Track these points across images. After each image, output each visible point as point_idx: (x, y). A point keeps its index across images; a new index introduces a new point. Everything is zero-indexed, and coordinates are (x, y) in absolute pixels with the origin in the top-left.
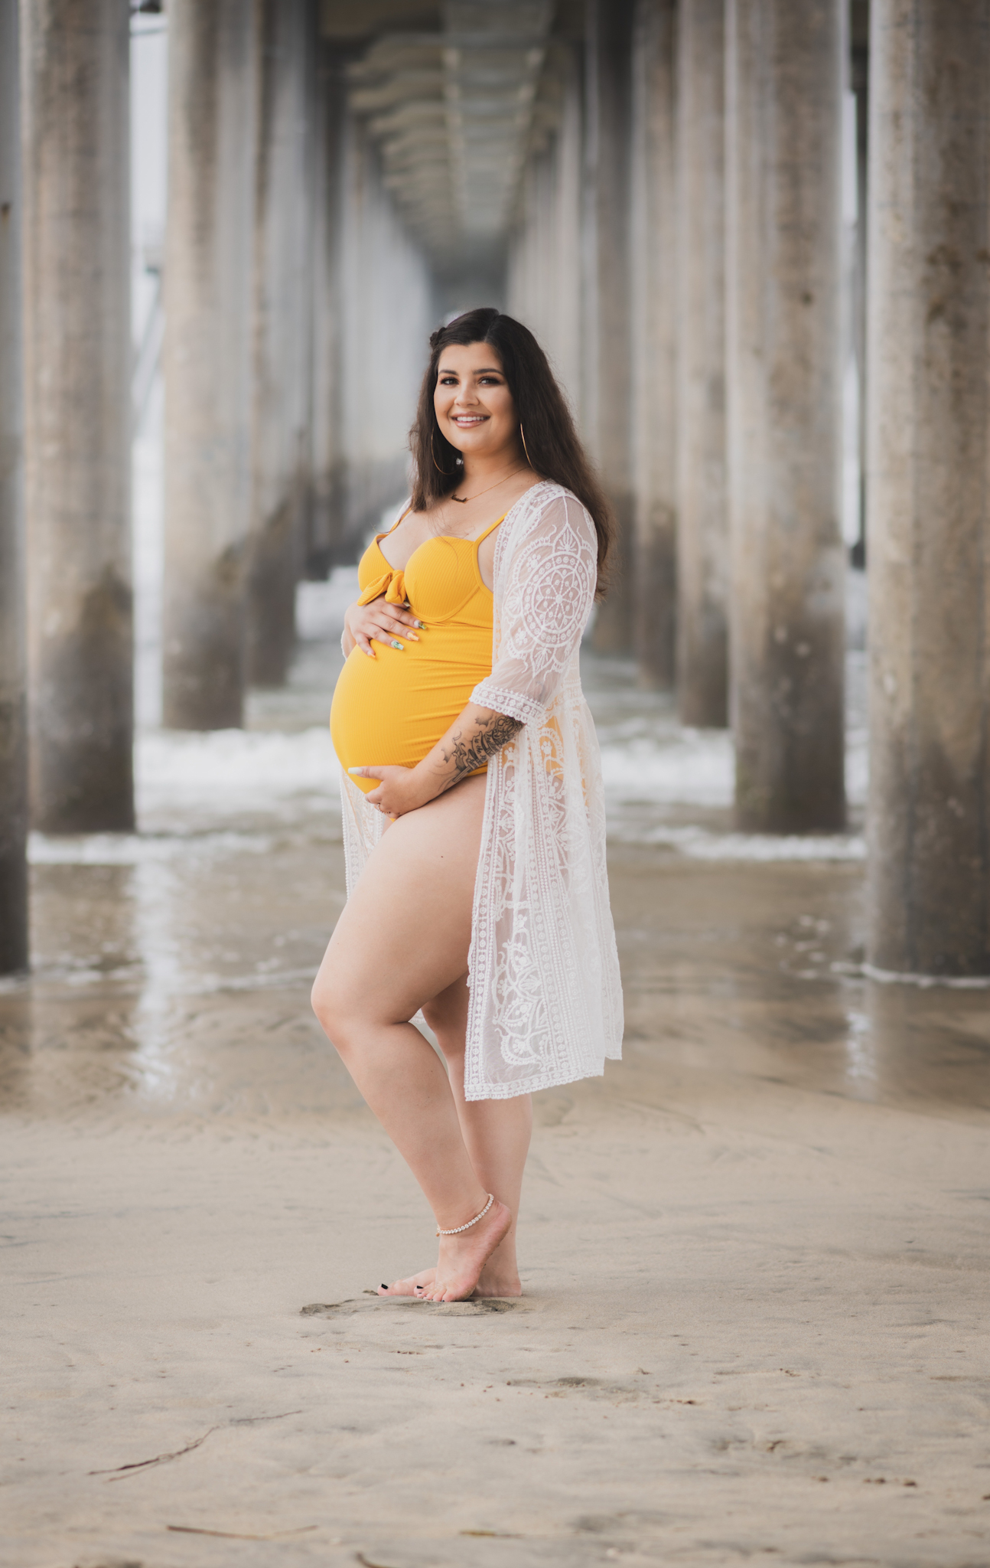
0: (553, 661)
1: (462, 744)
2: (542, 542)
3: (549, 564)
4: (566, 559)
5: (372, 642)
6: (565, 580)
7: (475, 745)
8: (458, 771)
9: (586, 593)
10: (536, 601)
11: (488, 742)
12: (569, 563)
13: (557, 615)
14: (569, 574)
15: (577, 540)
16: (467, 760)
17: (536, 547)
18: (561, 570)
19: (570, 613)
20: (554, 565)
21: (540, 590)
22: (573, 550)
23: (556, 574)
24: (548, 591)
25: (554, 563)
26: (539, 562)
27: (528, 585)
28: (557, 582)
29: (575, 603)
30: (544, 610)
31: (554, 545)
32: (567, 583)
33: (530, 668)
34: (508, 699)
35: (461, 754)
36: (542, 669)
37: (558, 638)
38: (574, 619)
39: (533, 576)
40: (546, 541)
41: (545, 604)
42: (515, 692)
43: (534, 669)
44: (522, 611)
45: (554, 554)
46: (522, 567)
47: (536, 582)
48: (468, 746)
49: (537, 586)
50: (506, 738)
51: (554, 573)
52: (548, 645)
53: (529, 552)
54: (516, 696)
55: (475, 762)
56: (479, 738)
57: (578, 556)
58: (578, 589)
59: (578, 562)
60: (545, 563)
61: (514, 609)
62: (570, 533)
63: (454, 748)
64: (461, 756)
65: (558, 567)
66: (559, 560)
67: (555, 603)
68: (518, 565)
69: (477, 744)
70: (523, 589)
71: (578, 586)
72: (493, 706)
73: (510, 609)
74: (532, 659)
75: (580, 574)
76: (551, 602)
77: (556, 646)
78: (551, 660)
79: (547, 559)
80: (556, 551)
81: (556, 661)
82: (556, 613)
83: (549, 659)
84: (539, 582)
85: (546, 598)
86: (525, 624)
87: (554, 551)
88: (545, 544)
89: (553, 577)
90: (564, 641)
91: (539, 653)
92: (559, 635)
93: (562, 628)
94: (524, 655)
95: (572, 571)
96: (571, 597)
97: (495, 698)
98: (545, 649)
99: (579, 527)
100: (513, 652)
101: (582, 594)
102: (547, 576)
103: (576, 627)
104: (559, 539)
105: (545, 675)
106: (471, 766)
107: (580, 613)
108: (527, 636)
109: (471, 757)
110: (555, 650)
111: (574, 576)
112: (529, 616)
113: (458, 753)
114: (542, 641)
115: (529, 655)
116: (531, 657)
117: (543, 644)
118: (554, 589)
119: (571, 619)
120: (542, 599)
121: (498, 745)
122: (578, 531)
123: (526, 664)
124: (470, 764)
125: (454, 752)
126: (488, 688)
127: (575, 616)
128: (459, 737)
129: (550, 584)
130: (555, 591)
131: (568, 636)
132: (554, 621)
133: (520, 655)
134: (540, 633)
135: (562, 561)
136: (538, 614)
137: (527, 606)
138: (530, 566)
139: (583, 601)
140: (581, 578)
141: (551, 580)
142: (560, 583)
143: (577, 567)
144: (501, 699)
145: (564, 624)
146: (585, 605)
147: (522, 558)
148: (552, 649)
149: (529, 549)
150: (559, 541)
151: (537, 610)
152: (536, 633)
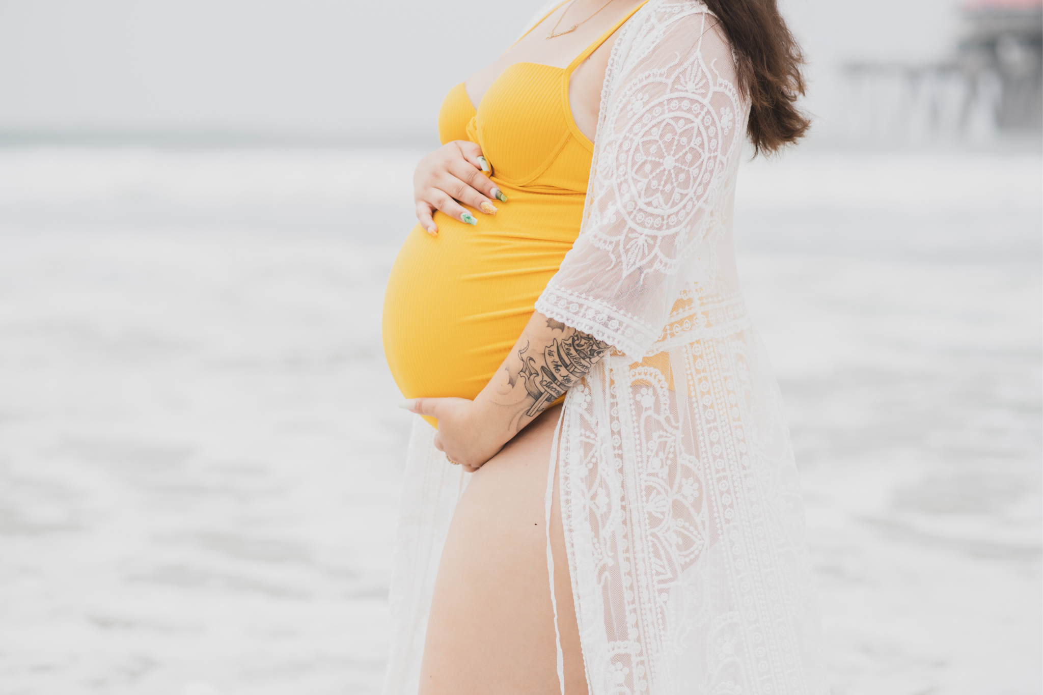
0: (656, 256)
1: (531, 359)
2: (655, 76)
3: (658, 110)
4: (686, 104)
5: (438, 214)
6: (681, 135)
7: (549, 359)
8: (531, 402)
9: (715, 157)
10: (634, 163)
11: (568, 354)
12: (689, 110)
14: (689, 126)
15: (709, 76)
16: (541, 382)
17: (644, 83)
18: (677, 119)
19: (685, 184)
20: (667, 111)
21: (641, 147)
22: (698, 91)
23: (668, 124)
24: (653, 148)
25: (666, 107)
26: (645, 104)
27: (625, 138)
28: (668, 137)
29: (694, 171)
30: (645, 176)
31: (670, 81)
32: (684, 140)
33: (619, 263)
34: (585, 307)
35: (531, 374)
36: (637, 265)
37: (665, 222)
38: (691, 194)
39: (634, 124)
40: (661, 75)
41: (648, 167)
42: (595, 298)
43: (624, 266)
44: (615, 176)
45: (669, 96)
46: (622, 110)
47: (636, 134)
48: (539, 363)
49: (638, 140)
50: (595, 347)
51: (665, 123)
52: (647, 231)
53: (634, 89)
54: (597, 305)
55: (554, 385)
56: (554, 349)
57: (705, 102)
58: (701, 151)
59: (705, 109)
61: (605, 172)
62: (699, 65)
63: (521, 365)
64: (532, 377)
65: (672, 114)
66: (674, 104)
67: (662, 168)
68: (617, 107)
69: (552, 359)
71: (702, 145)
72: (562, 317)
74: (622, 251)
75: (707, 128)
76: (656, 165)
77: (660, 234)
78: (652, 255)
79: (656, 101)
80: (671, 91)
81: (661, 256)
82: (663, 183)
83: (649, 253)
84: (641, 134)
85: (650, 158)
87: (668, 90)
88: (659, 79)
89: (664, 129)
90: (674, 226)
91: (633, 242)
92: (665, 217)
93: (672, 207)
94: (611, 243)
95: (693, 122)
96: (688, 161)
97: (566, 305)
98: (643, 236)
99: (716, 59)
100: (595, 236)
101: (707, 158)
102: (653, 126)
103: (694, 206)
104: (680, 73)
105: (643, 275)
106: (549, 390)
107: (701, 186)
108: (617, 213)
109: (546, 378)
110: (659, 239)
111: (696, 129)
112: (624, 184)
113: (527, 372)
114: (638, 224)
115: (618, 244)
116: (621, 246)
117: (639, 229)
118: (662, 146)
119: (687, 194)
120: (643, 161)
121: (584, 359)
122: (712, 64)
123: (613, 257)
124: (547, 389)
125: (522, 371)
126: (558, 289)
127: (693, 190)
128: (527, 348)
129: (657, 138)
130: (664, 150)
131: (682, 219)
132: (659, 194)
133: (605, 242)
134: (635, 212)
135: (680, 107)
136: (636, 181)
137: (622, 168)
138: (632, 109)
139: (709, 169)
140: (707, 133)
141: (660, 133)
142: (673, 139)
143: (704, 118)
144: (574, 308)
145: (674, 201)
146: (712, 175)
147: (624, 96)
148: (654, 238)
149: (635, 85)
150: (681, 76)
151: (636, 177)
152: (630, 210)
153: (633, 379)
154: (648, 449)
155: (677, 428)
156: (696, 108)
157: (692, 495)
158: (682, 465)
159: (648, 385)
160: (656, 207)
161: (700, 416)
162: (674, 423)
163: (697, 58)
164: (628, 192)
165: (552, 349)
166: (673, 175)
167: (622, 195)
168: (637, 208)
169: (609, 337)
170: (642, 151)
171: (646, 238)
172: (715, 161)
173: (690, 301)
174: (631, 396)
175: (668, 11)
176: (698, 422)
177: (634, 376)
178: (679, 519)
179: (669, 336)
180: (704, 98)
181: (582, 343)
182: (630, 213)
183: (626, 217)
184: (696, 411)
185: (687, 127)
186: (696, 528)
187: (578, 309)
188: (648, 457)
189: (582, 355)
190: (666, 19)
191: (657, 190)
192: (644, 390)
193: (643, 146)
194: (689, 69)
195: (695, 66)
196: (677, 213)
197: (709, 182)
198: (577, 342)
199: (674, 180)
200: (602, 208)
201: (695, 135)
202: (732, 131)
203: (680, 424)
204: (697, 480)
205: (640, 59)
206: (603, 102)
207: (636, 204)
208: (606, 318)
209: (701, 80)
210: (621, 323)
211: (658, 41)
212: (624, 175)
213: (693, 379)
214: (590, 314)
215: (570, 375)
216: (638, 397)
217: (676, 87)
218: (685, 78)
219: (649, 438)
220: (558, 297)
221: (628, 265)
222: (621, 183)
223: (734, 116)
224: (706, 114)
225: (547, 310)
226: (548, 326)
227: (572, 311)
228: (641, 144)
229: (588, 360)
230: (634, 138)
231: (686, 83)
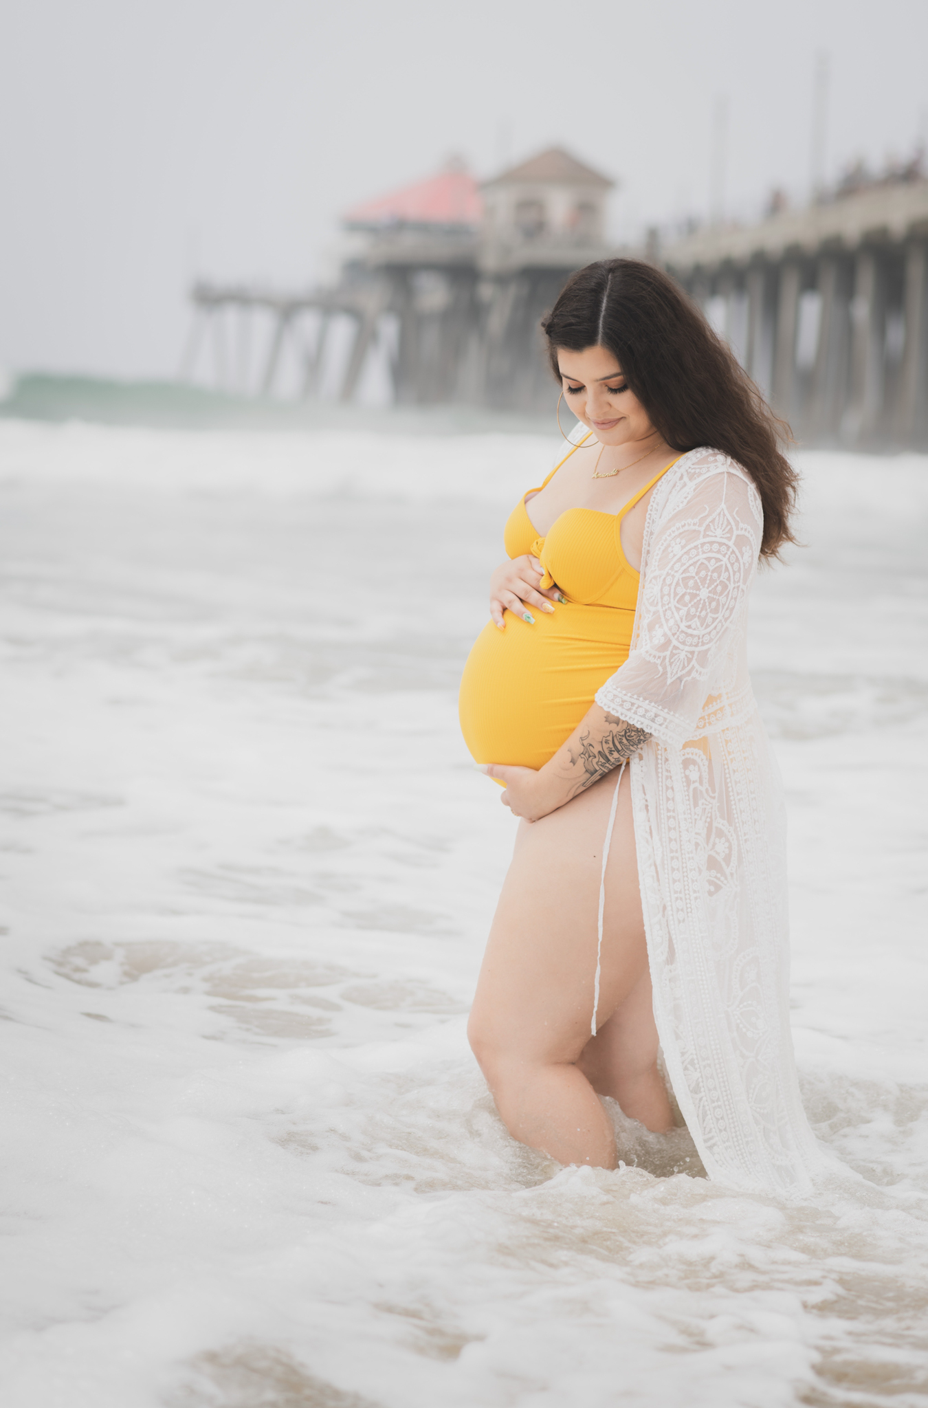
0: (693, 666)
1: (591, 745)
2: (689, 525)
3: (694, 552)
4: (715, 547)
5: (507, 613)
6: (713, 572)
7: (605, 746)
8: (588, 775)
10: (676, 594)
11: (620, 743)
12: (719, 552)
13: (700, 612)
14: (719, 564)
15: (733, 523)
16: (597, 763)
17: (681, 530)
18: (709, 559)
19: (716, 611)
20: (701, 553)
21: (681, 582)
22: (725, 536)
23: (702, 563)
24: (691, 583)
25: (700, 550)
26: (683, 547)
27: (668, 574)
28: (703, 573)
29: (722, 599)
30: (685, 605)
31: (702, 529)
32: (715, 575)
33: (665, 673)
34: (636, 706)
35: (590, 757)
36: (679, 675)
37: (700, 640)
38: (720, 618)
39: (675, 563)
40: (694, 524)
41: (687, 598)
42: (645, 699)
43: (669, 675)
44: (660, 604)
45: (702, 540)
46: (663, 551)
47: (677, 571)
48: (597, 748)
49: (678, 576)
50: (642, 738)
51: (699, 563)
52: (687, 648)
53: (673, 535)
54: (646, 704)
55: (607, 765)
56: (610, 738)
57: (731, 543)
58: (728, 583)
59: (731, 550)
60: (690, 549)
61: (651, 600)
62: (724, 515)
63: (582, 749)
64: (590, 759)
65: (705, 556)
66: (706, 547)
67: (698, 598)
68: (660, 549)
69: (608, 746)
70: (663, 578)
71: (729, 579)
72: (617, 712)
73: (647, 599)
74: (668, 663)
75: (732, 564)
76: (694, 596)
77: (697, 649)
78: (690, 666)
79: (692, 545)
80: (704, 537)
81: (697, 667)
82: (699, 610)
83: (688, 664)
84: (681, 571)
85: (688, 591)
86: (663, 620)
87: (701, 536)
88: (693, 528)
89: (699, 567)
90: (708, 643)
91: (676, 657)
92: (701, 637)
93: (706, 628)
94: (659, 657)
95: (721, 561)
96: (719, 592)
97: (621, 703)
98: (684, 652)
99: (737, 509)
100: (647, 652)
101: (732, 588)
102: (690, 565)
103: (722, 626)
104: (710, 522)
105: (683, 682)
106: (603, 769)
107: (728, 611)
108: (665, 635)
109: (602, 760)
110: (696, 653)
111: (724, 566)
112: (668, 611)
113: (587, 755)
114: (681, 643)
115: (665, 658)
116: (667, 660)
117: (681, 646)
118: (698, 581)
119: (717, 618)
120: (683, 592)
121: (632, 746)
122: (735, 513)
123: (660, 668)
124: (601, 767)
125: (582, 754)
126: (615, 689)
127: (722, 614)
128: (587, 737)
129: (694, 575)
130: (700, 584)
131: (713, 638)
132: (696, 619)
133: (655, 657)
134: (678, 633)
135: (711, 549)
136: (678, 609)
137: (666, 598)
138: (672, 551)
139: (734, 596)
140: (733, 568)
141: (696, 570)
142: (707, 575)
143: (730, 556)
144: (627, 705)
145: (707, 624)
146: (736, 601)
147: (665, 540)
148: (692, 653)
149: (674, 532)
150: (710, 524)
151: (677, 605)
152: (673, 632)
153: (683, 758)
154: (695, 813)
155: (714, 798)
156: (723, 550)
157: (724, 852)
158: (717, 828)
159: (694, 762)
160: (695, 629)
161: (733, 789)
162: (711, 794)
163: (723, 510)
164: (671, 618)
165: (608, 738)
166: (707, 604)
167: (667, 621)
168: (680, 630)
169: (655, 730)
170: (682, 585)
171: (687, 653)
172: (738, 590)
173: (720, 696)
174: (683, 771)
175: (697, 472)
176: (731, 794)
177: (684, 755)
178: (712, 871)
179: (707, 724)
180: (730, 541)
181: (632, 734)
182: (674, 635)
183: (672, 638)
184: (730, 785)
185: (717, 565)
186: (726, 879)
187: (630, 707)
188: (696, 820)
189: (631, 743)
190: (695, 478)
191: (694, 616)
192: (691, 767)
193: (683, 581)
194: (717, 518)
195: (722, 516)
196: (710, 632)
197: (734, 607)
198: (628, 734)
199: (708, 607)
200: (651, 628)
201: (723, 571)
202: (751, 564)
203: (716, 795)
204: (728, 840)
205: (675, 511)
206: (646, 540)
207: (679, 627)
208: (653, 716)
209: (727, 526)
210: (665, 719)
211: (690, 497)
212: (668, 604)
213: (726, 759)
214: (641, 711)
215: (621, 757)
216: (687, 772)
217: (707, 533)
218: (714, 526)
219: (696, 805)
220: (614, 695)
221: (671, 674)
222: (666, 610)
223: (753, 552)
224: (731, 554)
225: (605, 705)
226: (606, 721)
227: (625, 708)
228: (680, 580)
229: (635, 746)
230: (675, 574)
231: (715, 530)
